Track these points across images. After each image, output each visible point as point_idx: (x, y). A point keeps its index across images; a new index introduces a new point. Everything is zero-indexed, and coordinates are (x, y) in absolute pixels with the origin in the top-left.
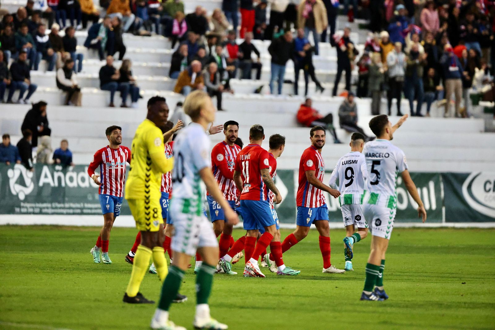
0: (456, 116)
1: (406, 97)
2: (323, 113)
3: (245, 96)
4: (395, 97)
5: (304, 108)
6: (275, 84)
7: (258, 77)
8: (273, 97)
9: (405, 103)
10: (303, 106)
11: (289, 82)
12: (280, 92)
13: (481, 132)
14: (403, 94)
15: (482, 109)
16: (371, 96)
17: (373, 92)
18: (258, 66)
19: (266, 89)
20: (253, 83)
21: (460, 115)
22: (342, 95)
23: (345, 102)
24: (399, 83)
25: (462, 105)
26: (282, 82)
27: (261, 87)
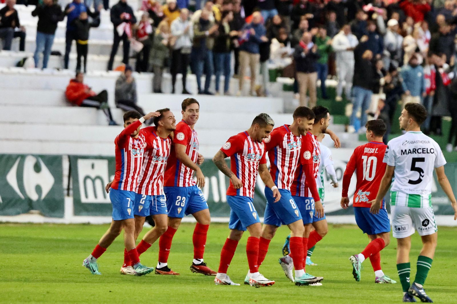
0: (251, 94)
1: (193, 72)
2: (96, 90)
3: (5, 70)
4: (180, 72)
5: (74, 84)
6: (41, 55)
7: (22, 48)
8: (38, 71)
9: (191, 78)
10: (72, 81)
11: (57, 54)
12: (45, 66)
13: (279, 113)
14: (189, 69)
15: (281, 87)
16: (152, 71)
17: (154, 66)
18: (22, 35)
19: (30, 61)
20: (16, 55)
21: (255, 93)
22: (118, 69)
23: (121, 77)
24: (185, 56)
25: (258, 82)
26: (49, 53)
27: (25, 59)
